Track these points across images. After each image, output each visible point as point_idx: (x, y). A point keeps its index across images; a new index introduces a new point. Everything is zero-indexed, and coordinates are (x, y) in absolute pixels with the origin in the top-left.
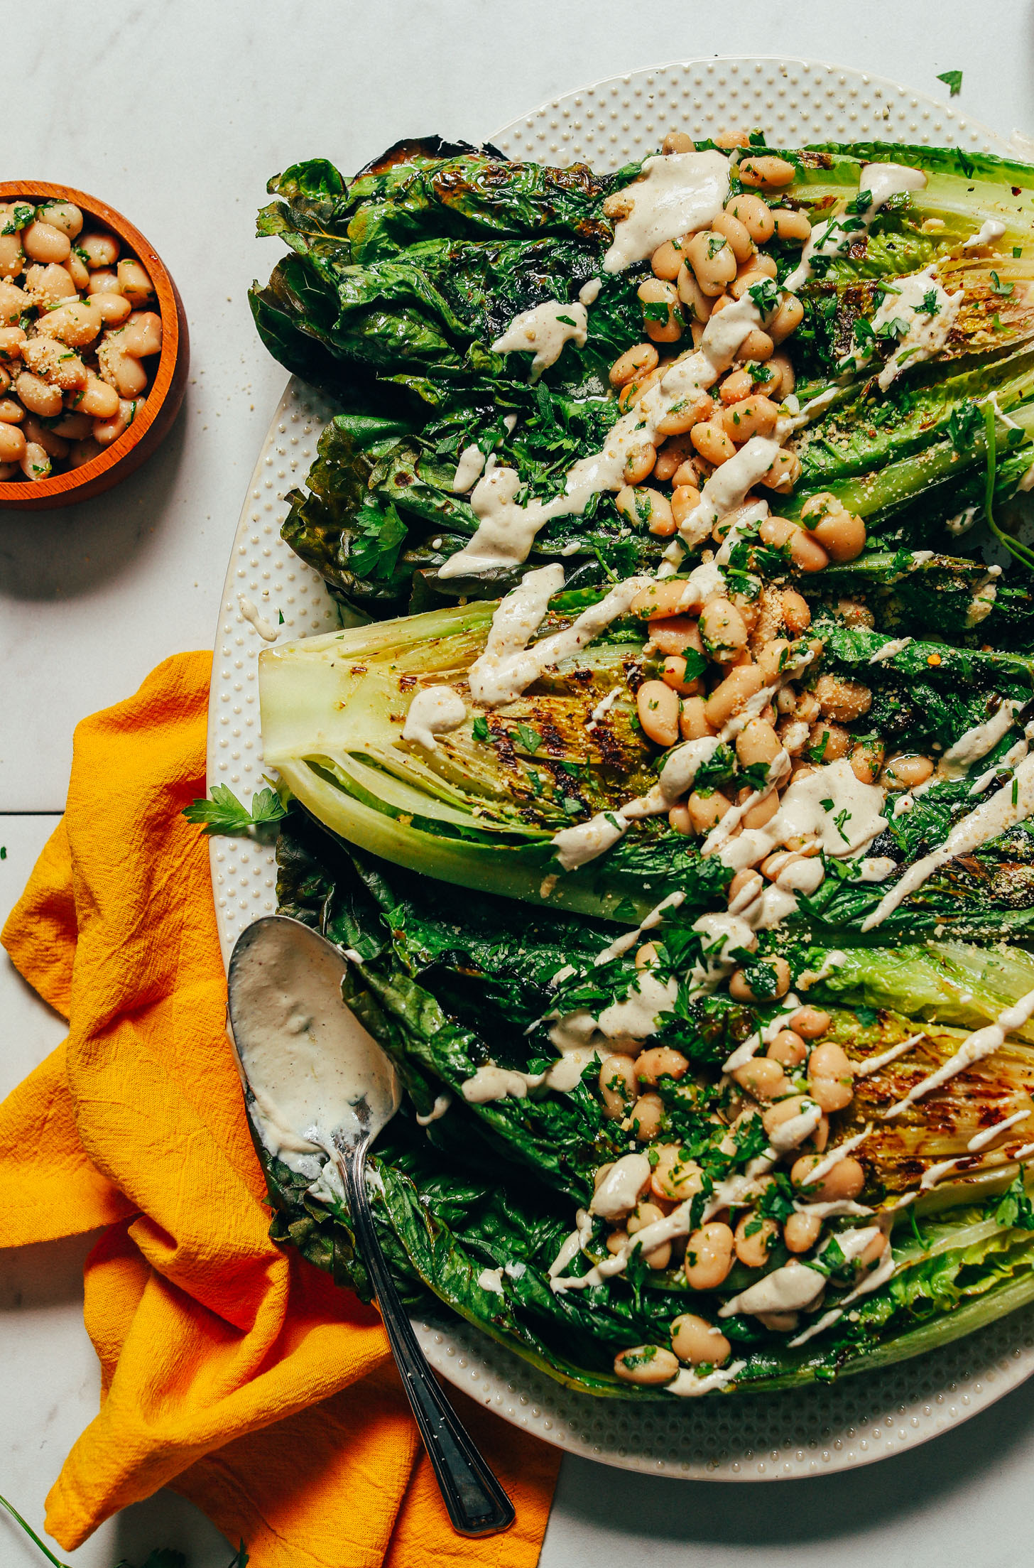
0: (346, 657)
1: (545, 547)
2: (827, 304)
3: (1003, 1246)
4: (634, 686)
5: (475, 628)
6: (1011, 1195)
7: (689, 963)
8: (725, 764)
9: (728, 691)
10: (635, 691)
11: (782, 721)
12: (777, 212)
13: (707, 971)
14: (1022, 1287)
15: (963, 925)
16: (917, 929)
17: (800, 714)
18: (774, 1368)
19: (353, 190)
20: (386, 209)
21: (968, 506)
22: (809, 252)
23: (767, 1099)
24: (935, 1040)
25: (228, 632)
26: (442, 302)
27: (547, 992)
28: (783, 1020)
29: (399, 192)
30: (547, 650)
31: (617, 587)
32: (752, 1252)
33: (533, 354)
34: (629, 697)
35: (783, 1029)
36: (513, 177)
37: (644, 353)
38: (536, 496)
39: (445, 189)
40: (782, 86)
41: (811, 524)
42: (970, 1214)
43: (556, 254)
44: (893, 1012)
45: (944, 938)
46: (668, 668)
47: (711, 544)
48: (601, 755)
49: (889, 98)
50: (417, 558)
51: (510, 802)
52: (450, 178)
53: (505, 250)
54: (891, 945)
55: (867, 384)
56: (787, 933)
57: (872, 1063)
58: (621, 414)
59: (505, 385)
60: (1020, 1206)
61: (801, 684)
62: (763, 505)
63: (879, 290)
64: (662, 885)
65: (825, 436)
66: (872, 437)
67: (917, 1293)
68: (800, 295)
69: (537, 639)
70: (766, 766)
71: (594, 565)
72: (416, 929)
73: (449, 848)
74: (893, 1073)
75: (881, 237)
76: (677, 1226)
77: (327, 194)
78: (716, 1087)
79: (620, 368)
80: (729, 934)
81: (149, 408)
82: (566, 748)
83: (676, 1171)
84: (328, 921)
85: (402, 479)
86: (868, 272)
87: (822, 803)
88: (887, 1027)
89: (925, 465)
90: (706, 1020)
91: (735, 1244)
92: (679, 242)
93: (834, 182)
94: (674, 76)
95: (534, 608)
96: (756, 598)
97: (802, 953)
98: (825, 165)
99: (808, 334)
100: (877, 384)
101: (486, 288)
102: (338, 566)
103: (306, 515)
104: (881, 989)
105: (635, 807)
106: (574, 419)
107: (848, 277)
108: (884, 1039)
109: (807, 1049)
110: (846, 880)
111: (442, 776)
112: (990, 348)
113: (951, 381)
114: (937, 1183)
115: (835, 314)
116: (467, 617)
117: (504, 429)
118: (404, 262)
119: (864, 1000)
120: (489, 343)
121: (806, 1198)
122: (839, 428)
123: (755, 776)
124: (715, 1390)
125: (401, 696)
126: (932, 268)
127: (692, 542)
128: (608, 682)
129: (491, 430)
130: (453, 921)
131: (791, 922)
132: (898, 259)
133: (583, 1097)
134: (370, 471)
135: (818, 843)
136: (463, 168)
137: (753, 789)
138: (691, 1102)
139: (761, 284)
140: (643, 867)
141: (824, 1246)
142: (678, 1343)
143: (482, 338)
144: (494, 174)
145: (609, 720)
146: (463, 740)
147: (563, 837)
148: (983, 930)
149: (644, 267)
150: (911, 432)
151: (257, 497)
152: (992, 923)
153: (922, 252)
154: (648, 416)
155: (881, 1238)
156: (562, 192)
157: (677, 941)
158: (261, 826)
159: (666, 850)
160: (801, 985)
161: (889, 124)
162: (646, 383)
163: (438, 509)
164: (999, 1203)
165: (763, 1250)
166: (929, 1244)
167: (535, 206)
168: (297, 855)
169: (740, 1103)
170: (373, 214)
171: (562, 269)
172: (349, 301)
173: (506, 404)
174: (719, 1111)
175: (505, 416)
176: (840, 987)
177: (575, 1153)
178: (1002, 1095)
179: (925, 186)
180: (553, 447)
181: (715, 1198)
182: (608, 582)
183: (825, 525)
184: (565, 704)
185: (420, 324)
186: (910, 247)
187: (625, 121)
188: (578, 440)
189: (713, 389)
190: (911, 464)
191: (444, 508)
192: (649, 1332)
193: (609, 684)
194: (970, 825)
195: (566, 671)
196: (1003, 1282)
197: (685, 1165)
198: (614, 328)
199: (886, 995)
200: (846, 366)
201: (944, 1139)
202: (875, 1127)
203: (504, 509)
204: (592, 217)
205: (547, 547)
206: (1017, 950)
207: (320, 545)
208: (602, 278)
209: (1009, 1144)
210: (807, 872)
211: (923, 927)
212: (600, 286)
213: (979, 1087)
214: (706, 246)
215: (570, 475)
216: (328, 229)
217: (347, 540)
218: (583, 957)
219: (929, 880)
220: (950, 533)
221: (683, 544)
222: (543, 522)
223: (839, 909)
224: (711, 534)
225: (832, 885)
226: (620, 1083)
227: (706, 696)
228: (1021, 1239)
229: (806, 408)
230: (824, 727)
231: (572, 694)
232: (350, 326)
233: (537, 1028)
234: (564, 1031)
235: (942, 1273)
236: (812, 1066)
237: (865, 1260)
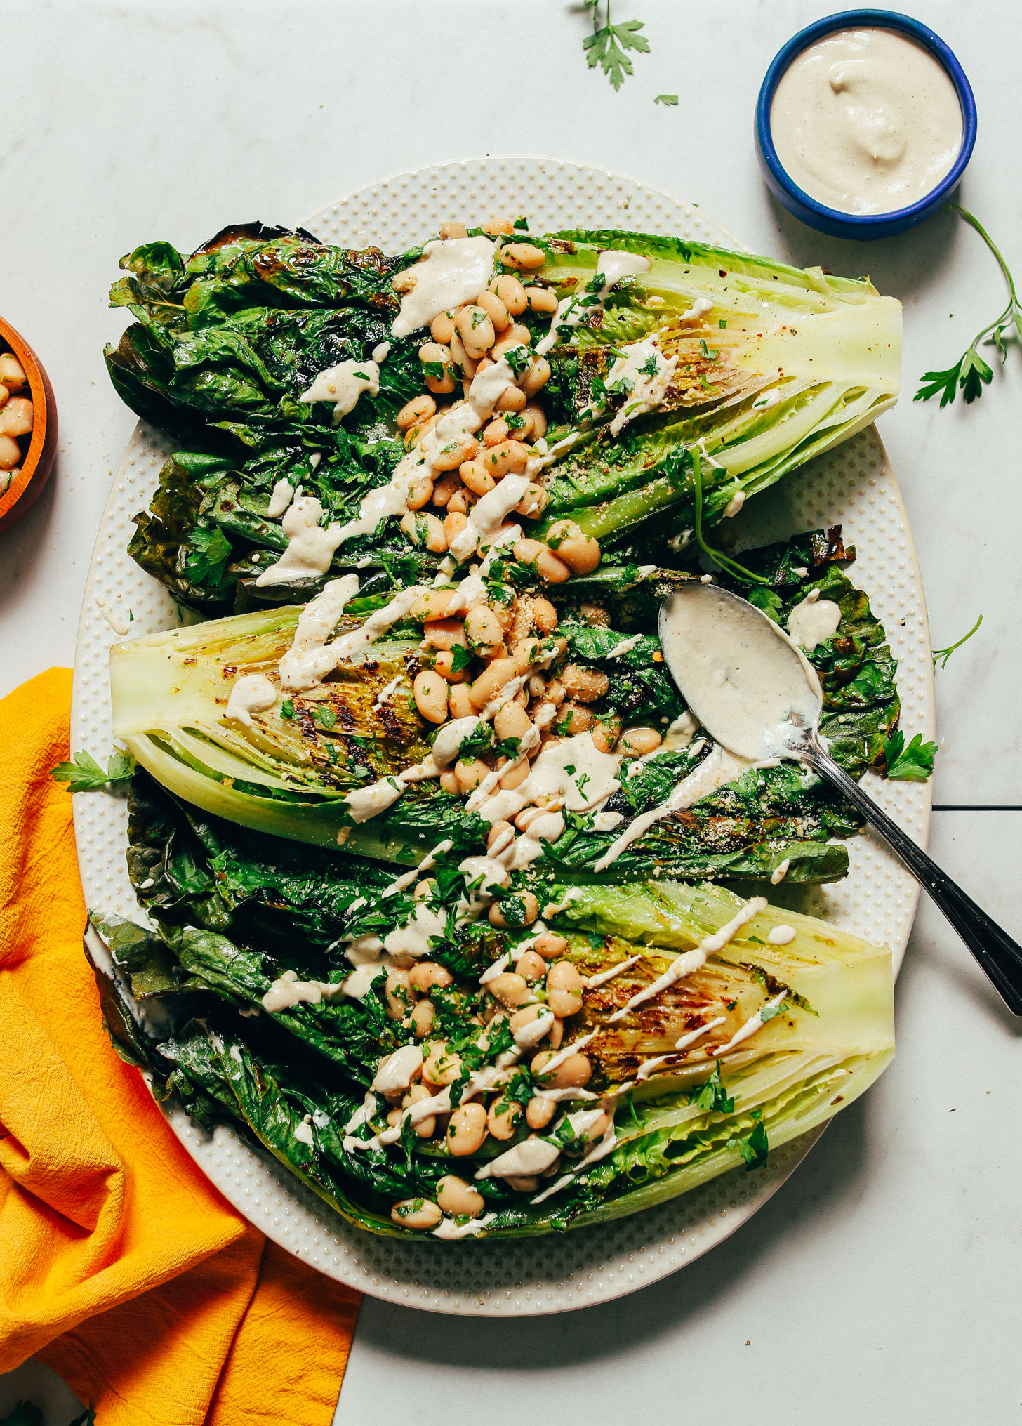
0: (181, 650)
1: (343, 561)
2: (570, 365)
3: (704, 1126)
4: (413, 674)
5: (284, 627)
6: (710, 1085)
7: (455, 897)
8: (483, 738)
9: (487, 679)
10: (413, 678)
11: (533, 703)
12: (530, 290)
13: (470, 903)
14: (719, 1158)
15: (676, 867)
16: (639, 870)
17: (549, 697)
18: (521, 1220)
19: (190, 267)
20: (215, 284)
21: (684, 528)
22: (556, 322)
23: (513, 1006)
24: (650, 961)
25: (88, 628)
26: (258, 362)
27: (343, 919)
28: (529, 942)
29: (226, 270)
30: (342, 646)
31: (399, 595)
32: (501, 1128)
33: (334, 403)
34: (408, 684)
35: (529, 950)
36: (319, 257)
37: (424, 403)
38: (336, 520)
39: (263, 267)
40: (541, 181)
41: (554, 545)
42: (680, 1100)
43: (354, 321)
44: (616, 937)
45: (661, 878)
46: (438, 661)
47: (476, 559)
48: (385, 731)
49: (629, 191)
50: (240, 569)
51: (312, 768)
52: (266, 258)
53: (312, 318)
54: (620, 883)
55: (601, 430)
56: (535, 873)
57: (599, 978)
58: (405, 452)
59: (311, 429)
60: (716, 1093)
61: (549, 674)
62: (517, 529)
63: (611, 354)
64: (434, 835)
65: (569, 472)
66: (606, 473)
67: (634, 1162)
68: (549, 356)
69: (335, 636)
70: (518, 740)
71: (382, 575)
72: (236, 870)
73: (262, 805)
74: (616, 986)
75: (614, 310)
76: (440, 1105)
77: (168, 269)
78: (476, 995)
79: (405, 415)
80: (486, 873)
81: (23, 477)
82: (357, 725)
83: (441, 1061)
84: (169, 859)
85: (227, 506)
86: (604, 339)
87: (565, 768)
88: (611, 949)
89: (646, 497)
90: (467, 943)
91: (487, 1121)
92: (452, 313)
93: (578, 264)
94: (453, 172)
95: (331, 612)
96: (510, 604)
97: (548, 889)
98: (569, 250)
99: (554, 389)
100: (609, 431)
101: (297, 349)
102: (175, 576)
103: (149, 534)
104: (609, 918)
105: (413, 773)
106: (367, 456)
107: (588, 342)
108: (608, 959)
109: (547, 966)
110: (582, 830)
111: (256, 747)
112: (700, 402)
113: (668, 428)
114: (650, 1074)
115: (577, 373)
116: (279, 618)
117: (310, 466)
118: (229, 329)
119: (596, 927)
120: (297, 396)
121: (543, 1086)
122: (580, 466)
123: (510, 748)
124: (471, 1235)
125: (225, 682)
126: (654, 336)
127: (460, 558)
128: (391, 672)
129: (299, 466)
130: (268, 861)
131: (538, 863)
132: (627, 328)
133: (371, 1001)
134: (201, 498)
135: (561, 801)
136: (278, 250)
137: (508, 758)
138: (455, 1006)
139: (514, 350)
140: (418, 820)
141: (559, 1124)
142: (442, 1198)
143: (292, 391)
144: (304, 255)
145: (392, 702)
146: (274, 718)
147: (353, 797)
148: (692, 871)
149: (425, 332)
150: (635, 469)
151: (112, 518)
152: (700, 865)
153: (646, 323)
154: (426, 455)
155: (605, 1118)
156: (359, 271)
157: (446, 878)
158: (115, 783)
159: (437, 806)
160: (545, 915)
161: (629, 212)
162: (425, 428)
163: (256, 530)
164: (701, 1091)
165: (509, 1126)
166: (644, 1124)
167: (336, 282)
168: (146, 805)
169: (494, 1008)
170: (205, 288)
171: (358, 333)
172: (182, 363)
173: (312, 445)
174: (479, 1014)
175: (311, 454)
176: (577, 917)
177: (363, 1047)
178: (703, 1005)
179: (650, 269)
180: (349, 480)
181: (471, 1084)
182: (394, 589)
183: (565, 547)
184: (356, 690)
185: (241, 380)
186: (636, 319)
187: (413, 209)
188: (371, 474)
189: (477, 434)
190: (636, 495)
191: (260, 529)
192: (418, 1187)
193: (392, 673)
194: (688, 785)
195: (357, 663)
196: (704, 1154)
197: (449, 1057)
198: (401, 381)
199: (613, 924)
200: (584, 416)
201: (657, 1039)
202: (602, 1029)
203: (309, 531)
204: (383, 291)
205: (345, 561)
206: (721, 889)
207: (160, 560)
208: (391, 342)
209: (709, 1044)
210: (550, 824)
211: (644, 868)
212: (389, 348)
213: (685, 999)
214: (470, 319)
215: (364, 502)
216: (169, 299)
217: (184, 554)
218: (373, 891)
219: (649, 830)
220: (671, 550)
221: (453, 560)
222: (341, 541)
223: (576, 854)
224: (475, 551)
225: (571, 834)
226: (402, 991)
227: (470, 684)
228: (718, 1121)
229: (553, 449)
230: (570, 707)
231: (363, 681)
232: (184, 383)
233: (335, 948)
234: (357, 950)
235: (655, 1147)
236: (549, 980)
237: (591, 1136)
